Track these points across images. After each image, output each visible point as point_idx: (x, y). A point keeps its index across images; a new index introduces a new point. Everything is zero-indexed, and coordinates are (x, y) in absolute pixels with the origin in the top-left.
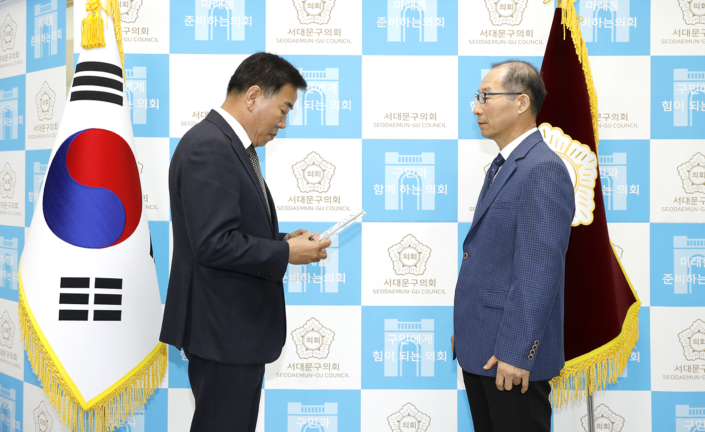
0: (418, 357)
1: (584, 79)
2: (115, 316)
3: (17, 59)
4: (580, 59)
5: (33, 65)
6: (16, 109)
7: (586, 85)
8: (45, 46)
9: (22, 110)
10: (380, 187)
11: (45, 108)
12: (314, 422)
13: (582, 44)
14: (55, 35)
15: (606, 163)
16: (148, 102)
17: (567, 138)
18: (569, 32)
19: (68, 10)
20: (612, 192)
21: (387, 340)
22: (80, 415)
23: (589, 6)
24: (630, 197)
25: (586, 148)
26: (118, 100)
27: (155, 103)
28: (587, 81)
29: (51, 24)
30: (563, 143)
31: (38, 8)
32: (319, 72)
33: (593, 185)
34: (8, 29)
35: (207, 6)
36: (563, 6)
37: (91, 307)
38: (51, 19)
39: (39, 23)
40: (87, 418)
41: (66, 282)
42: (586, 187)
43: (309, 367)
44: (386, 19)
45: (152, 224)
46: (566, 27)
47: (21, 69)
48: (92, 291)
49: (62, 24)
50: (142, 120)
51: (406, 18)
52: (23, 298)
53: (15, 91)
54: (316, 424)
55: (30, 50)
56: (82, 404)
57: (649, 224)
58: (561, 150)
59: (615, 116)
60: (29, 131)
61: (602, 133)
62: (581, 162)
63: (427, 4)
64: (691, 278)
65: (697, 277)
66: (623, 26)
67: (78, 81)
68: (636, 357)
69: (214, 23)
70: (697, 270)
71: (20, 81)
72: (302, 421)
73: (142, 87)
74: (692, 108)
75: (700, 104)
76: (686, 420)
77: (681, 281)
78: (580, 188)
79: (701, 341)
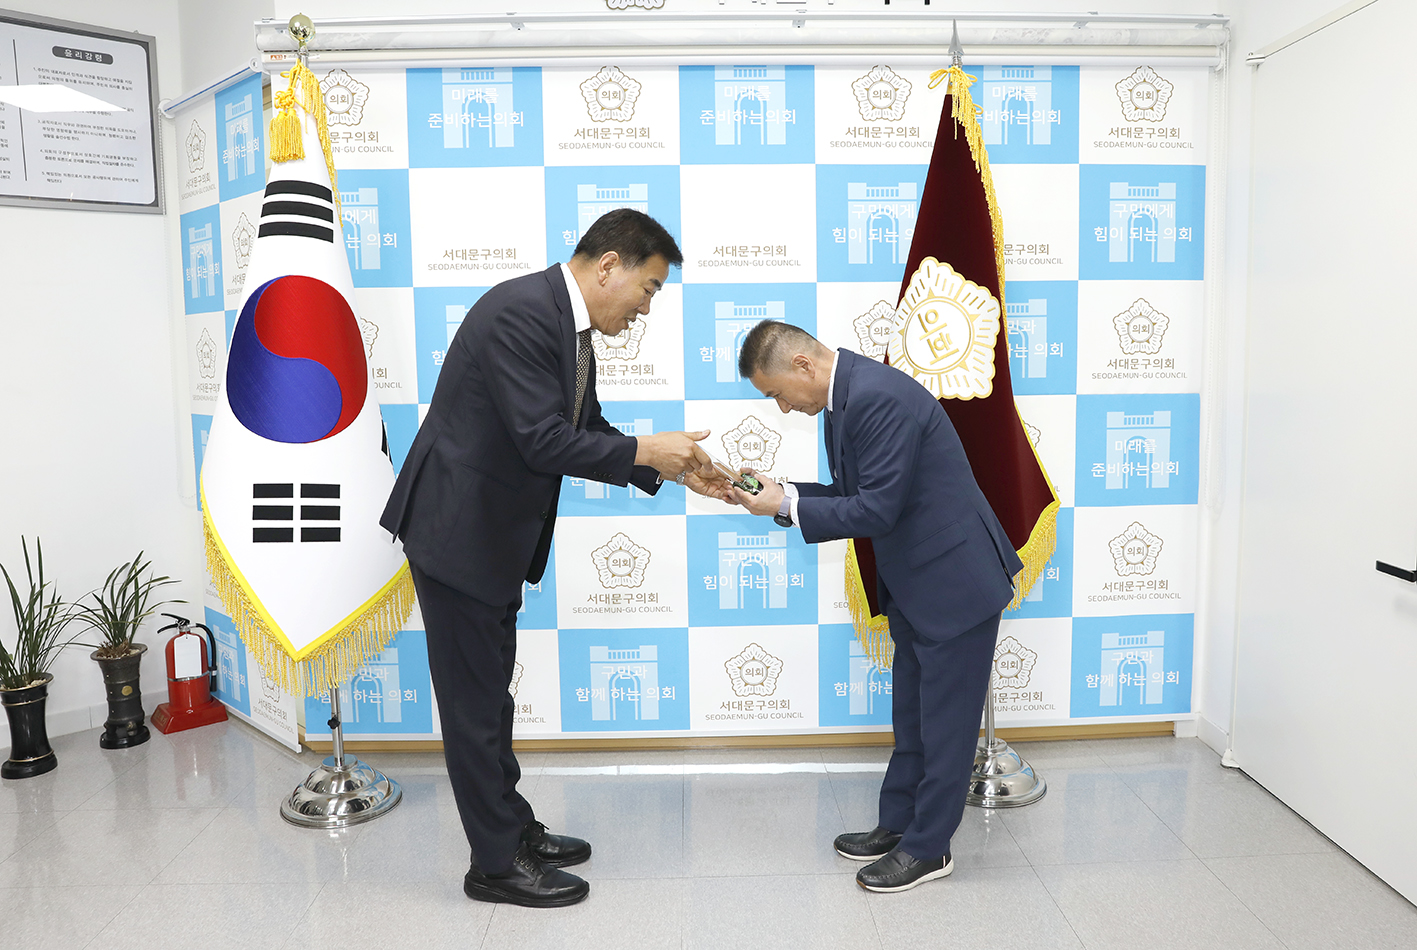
0: (765, 582)
1: (984, 195)
2: (333, 535)
3: (208, 184)
4: (977, 167)
5: (229, 191)
6: (211, 253)
7: (986, 203)
8: (241, 162)
9: (217, 256)
10: (709, 351)
11: (245, 249)
12: (627, 671)
13: (980, 145)
14: (251, 146)
15: (1020, 314)
16: (382, 238)
17: (960, 278)
18: (962, 129)
20: (1026, 354)
21: (722, 561)
23: (997, 93)
24: (1051, 360)
25: (984, 292)
26: (326, 235)
27: (391, 239)
28: (987, 199)
29: (246, 130)
30: (952, 285)
31: (229, 108)
32: (620, 190)
33: (993, 342)
34: (196, 141)
35: (459, 98)
36: (955, 93)
37: (297, 524)
38: (246, 124)
39: (231, 130)
41: (260, 490)
42: (983, 345)
43: (616, 598)
44: (714, 113)
45: (385, 409)
46: (958, 121)
47: (211, 198)
48: (297, 502)
49: (258, 132)
50: (371, 262)
51: (742, 110)
53: (208, 227)
54: (629, 674)
55: (223, 169)
56: (291, 654)
57: (1075, 396)
58: (949, 294)
59: (1031, 248)
60: (227, 284)
61: (1010, 271)
62: (978, 312)
63: (771, 91)
64: (1128, 467)
65: (1135, 466)
66: (1042, 122)
67: (268, 209)
68: (1054, 574)
69: (470, 123)
70: (1137, 457)
71: (211, 215)
72: (610, 670)
73: (372, 216)
74: (1133, 236)
75: (1144, 232)
76: (1114, 653)
77: (1115, 472)
78: (975, 347)
79: (1137, 550)
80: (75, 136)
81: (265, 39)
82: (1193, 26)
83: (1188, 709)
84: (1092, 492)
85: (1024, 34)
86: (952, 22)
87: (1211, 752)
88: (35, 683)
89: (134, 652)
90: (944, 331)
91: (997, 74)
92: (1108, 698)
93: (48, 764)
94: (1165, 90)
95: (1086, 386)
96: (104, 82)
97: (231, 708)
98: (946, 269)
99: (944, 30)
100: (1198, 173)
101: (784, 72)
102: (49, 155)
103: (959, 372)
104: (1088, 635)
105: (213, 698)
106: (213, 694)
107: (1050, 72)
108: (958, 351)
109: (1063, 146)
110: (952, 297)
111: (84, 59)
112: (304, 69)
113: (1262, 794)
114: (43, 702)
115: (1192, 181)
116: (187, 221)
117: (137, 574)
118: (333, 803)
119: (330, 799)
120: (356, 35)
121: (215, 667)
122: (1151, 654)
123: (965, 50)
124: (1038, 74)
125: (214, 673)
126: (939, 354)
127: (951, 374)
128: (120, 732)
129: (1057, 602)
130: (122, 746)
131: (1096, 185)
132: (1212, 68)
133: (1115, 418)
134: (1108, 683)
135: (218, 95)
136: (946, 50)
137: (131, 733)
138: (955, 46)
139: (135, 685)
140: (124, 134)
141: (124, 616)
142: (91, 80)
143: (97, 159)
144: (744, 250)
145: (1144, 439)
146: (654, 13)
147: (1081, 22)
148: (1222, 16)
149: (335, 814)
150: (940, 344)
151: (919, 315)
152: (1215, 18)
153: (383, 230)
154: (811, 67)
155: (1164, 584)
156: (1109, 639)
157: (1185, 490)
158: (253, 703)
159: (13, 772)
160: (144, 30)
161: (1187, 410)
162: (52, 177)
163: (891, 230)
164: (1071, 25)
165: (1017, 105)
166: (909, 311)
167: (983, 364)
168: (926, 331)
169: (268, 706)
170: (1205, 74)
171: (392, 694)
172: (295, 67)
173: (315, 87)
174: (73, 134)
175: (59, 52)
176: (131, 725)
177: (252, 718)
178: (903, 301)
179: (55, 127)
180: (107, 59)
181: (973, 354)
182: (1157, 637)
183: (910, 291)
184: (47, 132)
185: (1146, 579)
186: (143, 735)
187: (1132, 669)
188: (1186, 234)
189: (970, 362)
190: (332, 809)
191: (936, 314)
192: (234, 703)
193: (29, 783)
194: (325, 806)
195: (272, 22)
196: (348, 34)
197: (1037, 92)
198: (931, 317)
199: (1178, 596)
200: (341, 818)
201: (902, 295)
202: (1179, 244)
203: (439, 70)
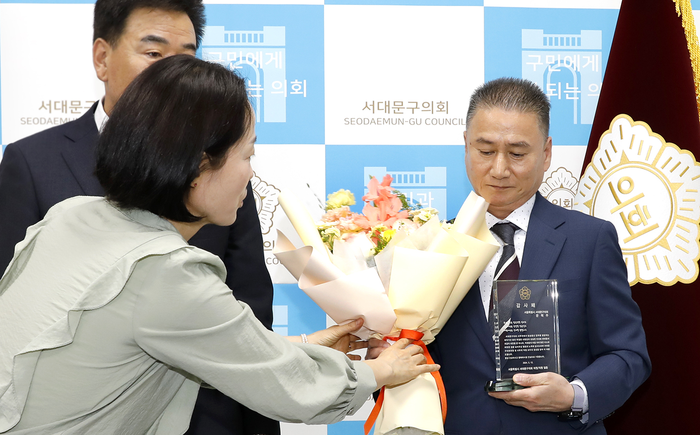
1: (686, 42)
4: (677, 9)
7: (688, 53)
28: (689, 47)
30: (651, 148)
42: (687, 220)
58: (647, 158)
62: (680, 180)
78: (678, 222)
90: (641, 203)
98: (642, 129)
103: (659, 251)
108: (657, 226)
110: (650, 162)
126: (635, 230)
127: (649, 255)
144: (399, 106)
150: (635, 218)
151: (610, 184)
163: (571, 85)
166: (597, 179)
167: (688, 242)
168: (618, 202)
178: (589, 168)
181: (675, 230)
183: (598, 155)
189: (672, 239)
191: (631, 183)
198: (625, 186)
201: (588, 159)
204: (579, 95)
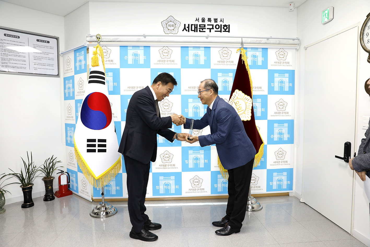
0: (199, 162)
2: (105, 151)
3: (71, 71)
4: (247, 70)
5: (77, 72)
6: (72, 86)
7: (249, 79)
8: (80, 66)
10: (187, 110)
11: (81, 86)
13: (248, 65)
14: (83, 62)
15: (255, 102)
16: (114, 84)
17: (244, 94)
18: (244, 62)
19: (87, 55)
20: (257, 111)
21: (189, 157)
22: (95, 181)
23: (250, 54)
24: (262, 112)
25: (249, 97)
26: (104, 83)
27: (116, 84)
28: (249, 77)
29: (82, 59)
30: (242, 96)
31: (78, 54)
33: (251, 108)
34: (68, 61)
35: (132, 53)
36: (242, 54)
37: (97, 148)
38: (82, 58)
39: (78, 59)
40: (97, 182)
41: (89, 140)
42: (249, 109)
43: (165, 165)
44: (188, 57)
45: (115, 122)
46: (243, 60)
47: (73, 74)
48: (97, 143)
49: (85, 59)
50: (111, 89)
51: (195, 57)
52: (75, 146)
53: (71, 81)
54: (168, 183)
55: (75, 67)
56: (95, 178)
57: (267, 120)
59: (258, 88)
60: (76, 93)
61: (254, 93)
62: (248, 101)
63: (201, 52)
64: (279, 136)
65: (280, 135)
66: (260, 60)
67: (91, 77)
68: (263, 159)
69: (134, 59)
70: (281, 134)
71: (72, 78)
72: (164, 182)
73: (111, 79)
74: (280, 85)
75: (282, 84)
76: (276, 177)
77: (276, 137)
78: (247, 109)
79: (280, 154)
80: (41, 59)
81: (88, 39)
82: (292, 40)
83: (292, 190)
84: (271, 141)
85: (256, 41)
86: (241, 38)
87: (297, 199)
88: (30, 186)
89: (52, 178)
90: (240, 106)
91: (250, 50)
92: (275, 187)
93: (32, 205)
94: (286, 54)
95: (270, 118)
96: (48, 47)
97: (73, 192)
98: (241, 92)
99: (240, 40)
100: (293, 71)
101: (204, 48)
102: (35, 64)
103: (244, 115)
104: (270, 173)
105: (69, 190)
106: (69, 189)
107: (261, 49)
108: (243, 110)
109: (264, 65)
110: (242, 98)
111: (43, 42)
112: (99, 46)
113: (310, 208)
114: (32, 190)
115: (292, 74)
116: (65, 79)
117: (53, 160)
118: (102, 212)
119: (101, 212)
120: (109, 38)
121: (69, 182)
122: (284, 177)
123: (244, 44)
124: (259, 50)
125: (69, 184)
127: (242, 115)
128: (48, 197)
129: (263, 166)
130: (48, 201)
131: (271, 74)
132: (296, 49)
133: (276, 125)
134: (275, 184)
135: (75, 51)
136: (240, 44)
137: (51, 198)
138: (242, 43)
139: (52, 186)
140: (52, 59)
141: (50, 170)
142: (45, 47)
143: (45, 65)
144: (195, 87)
145: (282, 129)
146: (175, 35)
147: (268, 39)
148: (298, 38)
149: (103, 215)
150: (239, 109)
151: (235, 102)
152: (297, 38)
153: (114, 82)
154: (210, 47)
155: (286, 162)
156: (275, 174)
157: (291, 141)
158: (79, 190)
159: (24, 206)
160: (57, 36)
161: (291, 123)
162: (35, 69)
163: (227, 83)
164: (266, 39)
165: (254, 56)
167: (249, 113)
168: (236, 106)
169: (83, 191)
170: (294, 50)
171: (114, 188)
172: (97, 46)
173: (102, 50)
174: (40, 59)
175: (38, 40)
176: (51, 196)
177: (79, 194)
178: (231, 99)
179: (36, 57)
180: (48, 42)
181: (247, 111)
182: (285, 173)
183: (232, 97)
184: (34, 58)
185: (283, 160)
186: (53, 198)
187: (280, 181)
188: (291, 85)
190: (102, 214)
192: (74, 190)
193: (28, 209)
194: (100, 213)
195: (90, 35)
196: (107, 38)
197: (259, 54)
198: (237, 103)
199: (290, 164)
200: (104, 216)
201: (230, 98)
202: (289, 87)
203: (127, 46)
204: (228, 85)
